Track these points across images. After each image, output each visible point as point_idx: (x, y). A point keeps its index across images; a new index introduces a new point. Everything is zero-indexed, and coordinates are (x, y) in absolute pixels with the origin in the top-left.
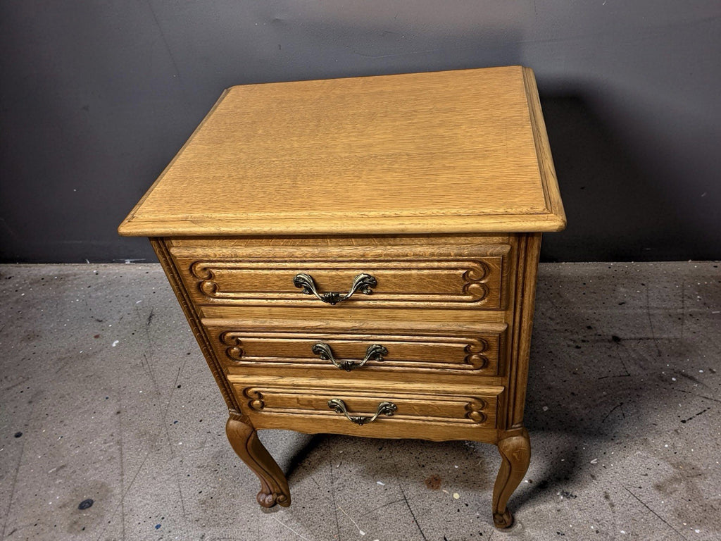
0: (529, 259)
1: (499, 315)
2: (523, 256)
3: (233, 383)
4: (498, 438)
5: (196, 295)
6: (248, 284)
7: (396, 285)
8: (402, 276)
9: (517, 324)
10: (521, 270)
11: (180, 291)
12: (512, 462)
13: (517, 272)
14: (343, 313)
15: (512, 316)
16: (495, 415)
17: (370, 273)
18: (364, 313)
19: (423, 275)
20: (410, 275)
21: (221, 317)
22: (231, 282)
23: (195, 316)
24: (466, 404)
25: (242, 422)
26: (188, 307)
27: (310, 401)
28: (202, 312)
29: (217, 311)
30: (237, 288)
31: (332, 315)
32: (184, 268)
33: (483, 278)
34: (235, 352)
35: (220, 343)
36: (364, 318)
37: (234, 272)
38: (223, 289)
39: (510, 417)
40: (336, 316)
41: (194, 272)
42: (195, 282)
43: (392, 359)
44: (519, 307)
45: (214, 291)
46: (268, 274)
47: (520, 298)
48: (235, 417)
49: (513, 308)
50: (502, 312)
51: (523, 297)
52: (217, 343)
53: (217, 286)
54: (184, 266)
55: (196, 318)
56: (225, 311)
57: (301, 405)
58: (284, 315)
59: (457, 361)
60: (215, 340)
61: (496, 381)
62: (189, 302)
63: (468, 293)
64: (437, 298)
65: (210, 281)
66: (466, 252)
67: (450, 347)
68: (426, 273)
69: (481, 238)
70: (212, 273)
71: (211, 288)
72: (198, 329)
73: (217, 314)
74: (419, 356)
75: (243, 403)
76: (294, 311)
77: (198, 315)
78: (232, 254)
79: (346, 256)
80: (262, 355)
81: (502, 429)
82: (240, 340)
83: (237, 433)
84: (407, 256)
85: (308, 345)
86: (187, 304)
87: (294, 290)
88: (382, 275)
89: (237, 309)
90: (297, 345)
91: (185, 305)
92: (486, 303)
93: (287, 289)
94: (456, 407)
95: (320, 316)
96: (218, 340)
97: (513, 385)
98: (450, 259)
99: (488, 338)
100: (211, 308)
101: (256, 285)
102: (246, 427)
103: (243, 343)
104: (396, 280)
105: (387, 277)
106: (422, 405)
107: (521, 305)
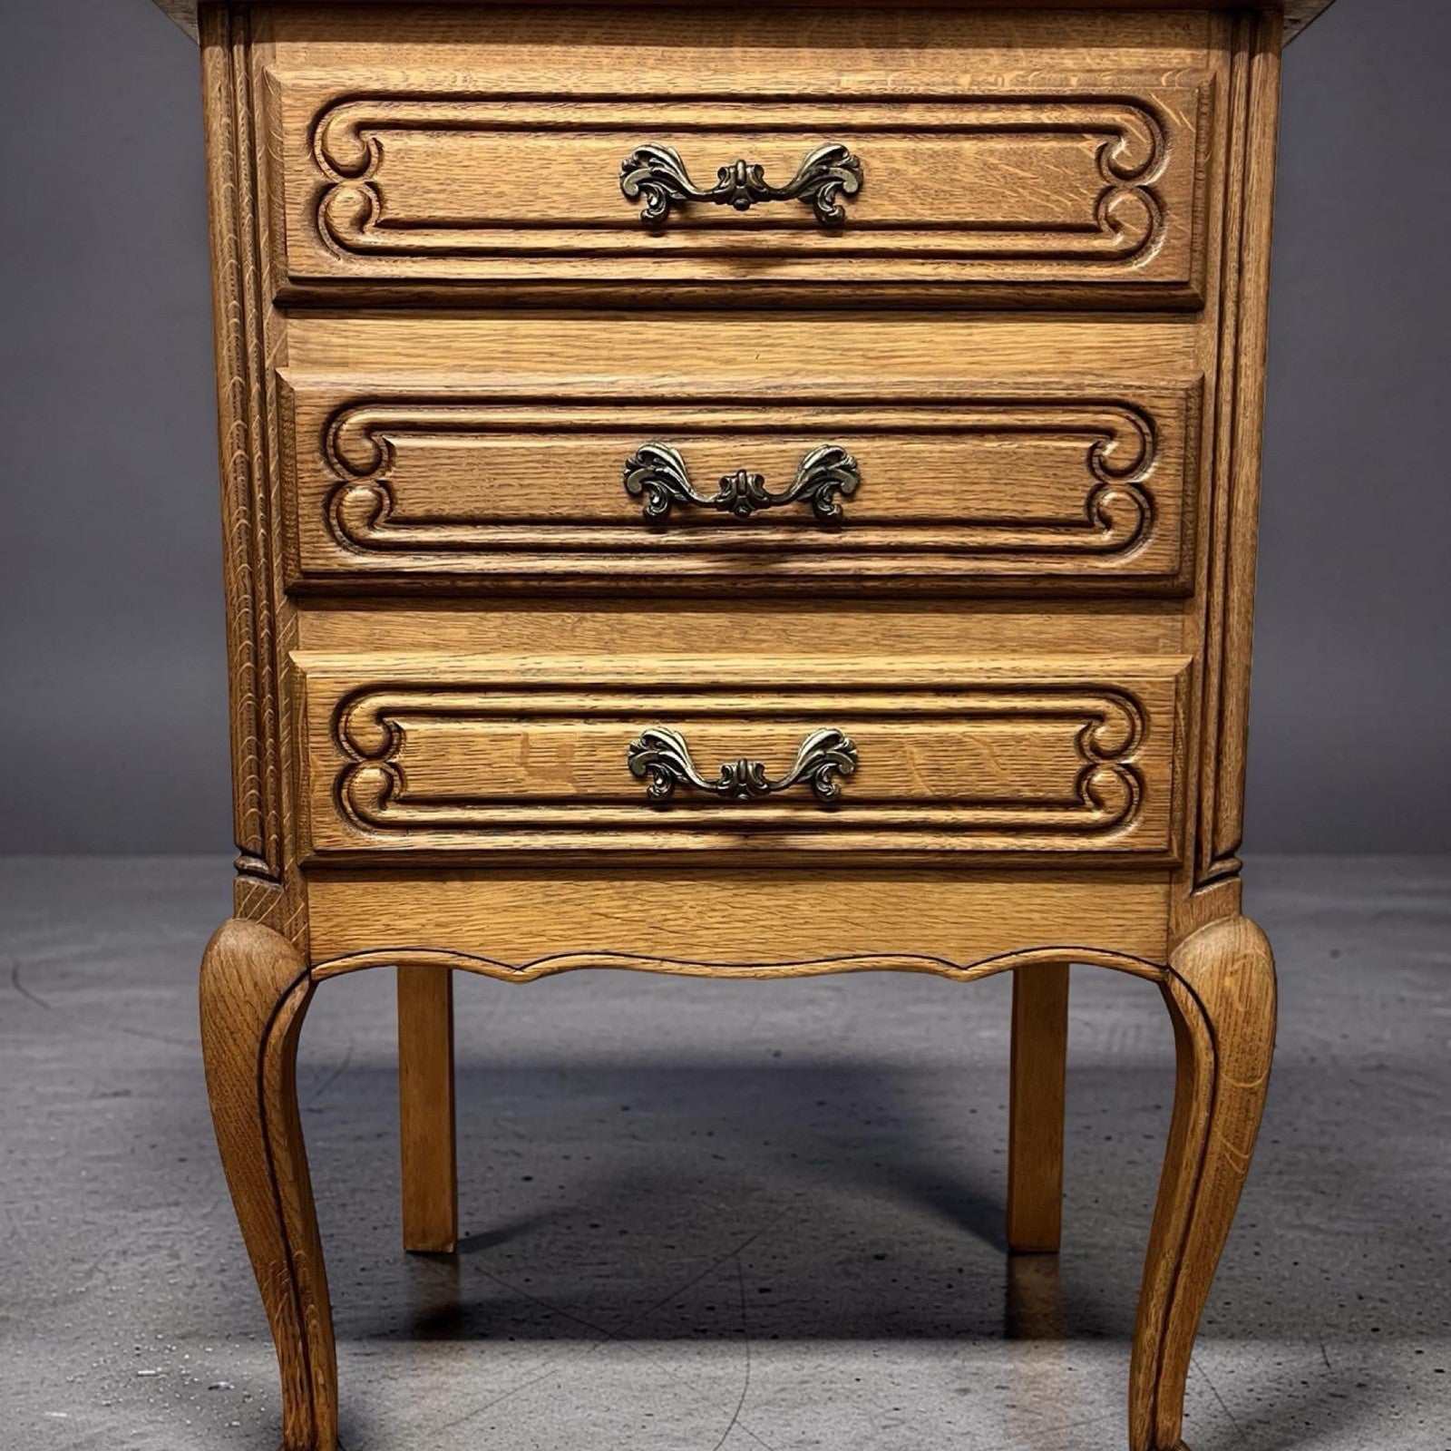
0: (1255, 130)
1: (1180, 344)
2: (1240, 117)
3: (305, 674)
4: (1168, 931)
5: (301, 235)
6: (478, 187)
7: (915, 189)
8: (934, 154)
9: (1227, 379)
10: (1236, 168)
11: (239, 259)
12: (1221, 1027)
14: (739, 343)
15: (1212, 346)
16: (1168, 771)
17: (848, 143)
18: (798, 340)
19: (992, 152)
20: (957, 153)
21: (343, 364)
22: (429, 179)
23: (253, 366)
24: (1080, 727)
25: (272, 927)
26: (242, 327)
27: (564, 751)
28: (285, 346)
29: (335, 340)
30: (440, 204)
31: (703, 353)
32: (294, 123)
33: (1148, 167)
34: (358, 502)
35: (317, 455)
36: (801, 361)
37: (447, 142)
38: (395, 210)
39: (1208, 815)
40: (715, 354)
41: (318, 144)
42: (310, 181)
43: (869, 514)
44: (1230, 306)
45: (361, 222)
46: (548, 147)
47: (1232, 277)
48: (252, 902)
49: (1216, 316)
50: (1190, 328)
51: (1240, 271)
52: (309, 457)
53: (375, 204)
54: (296, 113)
55: (254, 375)
56: (364, 336)
57: (531, 774)
58: (552, 354)
59: (1064, 513)
60: (306, 443)
61: (1164, 636)
62: (253, 302)
63: (1105, 227)
64: (1023, 243)
65: (359, 182)
66: (1108, 78)
67: (1046, 448)
68: (1001, 144)
69: (1142, 51)
70: (374, 149)
71: (357, 208)
72: (247, 433)
73: (333, 354)
74: (953, 492)
75: (319, 775)
76: (586, 337)
77: (267, 363)
78: (457, 74)
79: (788, 83)
80: (447, 510)
81: (1180, 881)
82: (389, 445)
83: (245, 967)
84: (955, 84)
85: (613, 458)
86: (242, 314)
87: (612, 215)
88: (880, 151)
89: (406, 331)
90: (576, 459)
91: (236, 320)
92: (1156, 259)
93: (594, 207)
94: (1048, 743)
95: (666, 358)
96: (316, 443)
97: (1215, 651)
98: (1067, 91)
99: (1157, 402)
100: (319, 326)
101: (501, 195)
102: (285, 948)
103: (399, 453)
104: (917, 169)
105: (892, 159)
106: (942, 740)
107: (1238, 303)
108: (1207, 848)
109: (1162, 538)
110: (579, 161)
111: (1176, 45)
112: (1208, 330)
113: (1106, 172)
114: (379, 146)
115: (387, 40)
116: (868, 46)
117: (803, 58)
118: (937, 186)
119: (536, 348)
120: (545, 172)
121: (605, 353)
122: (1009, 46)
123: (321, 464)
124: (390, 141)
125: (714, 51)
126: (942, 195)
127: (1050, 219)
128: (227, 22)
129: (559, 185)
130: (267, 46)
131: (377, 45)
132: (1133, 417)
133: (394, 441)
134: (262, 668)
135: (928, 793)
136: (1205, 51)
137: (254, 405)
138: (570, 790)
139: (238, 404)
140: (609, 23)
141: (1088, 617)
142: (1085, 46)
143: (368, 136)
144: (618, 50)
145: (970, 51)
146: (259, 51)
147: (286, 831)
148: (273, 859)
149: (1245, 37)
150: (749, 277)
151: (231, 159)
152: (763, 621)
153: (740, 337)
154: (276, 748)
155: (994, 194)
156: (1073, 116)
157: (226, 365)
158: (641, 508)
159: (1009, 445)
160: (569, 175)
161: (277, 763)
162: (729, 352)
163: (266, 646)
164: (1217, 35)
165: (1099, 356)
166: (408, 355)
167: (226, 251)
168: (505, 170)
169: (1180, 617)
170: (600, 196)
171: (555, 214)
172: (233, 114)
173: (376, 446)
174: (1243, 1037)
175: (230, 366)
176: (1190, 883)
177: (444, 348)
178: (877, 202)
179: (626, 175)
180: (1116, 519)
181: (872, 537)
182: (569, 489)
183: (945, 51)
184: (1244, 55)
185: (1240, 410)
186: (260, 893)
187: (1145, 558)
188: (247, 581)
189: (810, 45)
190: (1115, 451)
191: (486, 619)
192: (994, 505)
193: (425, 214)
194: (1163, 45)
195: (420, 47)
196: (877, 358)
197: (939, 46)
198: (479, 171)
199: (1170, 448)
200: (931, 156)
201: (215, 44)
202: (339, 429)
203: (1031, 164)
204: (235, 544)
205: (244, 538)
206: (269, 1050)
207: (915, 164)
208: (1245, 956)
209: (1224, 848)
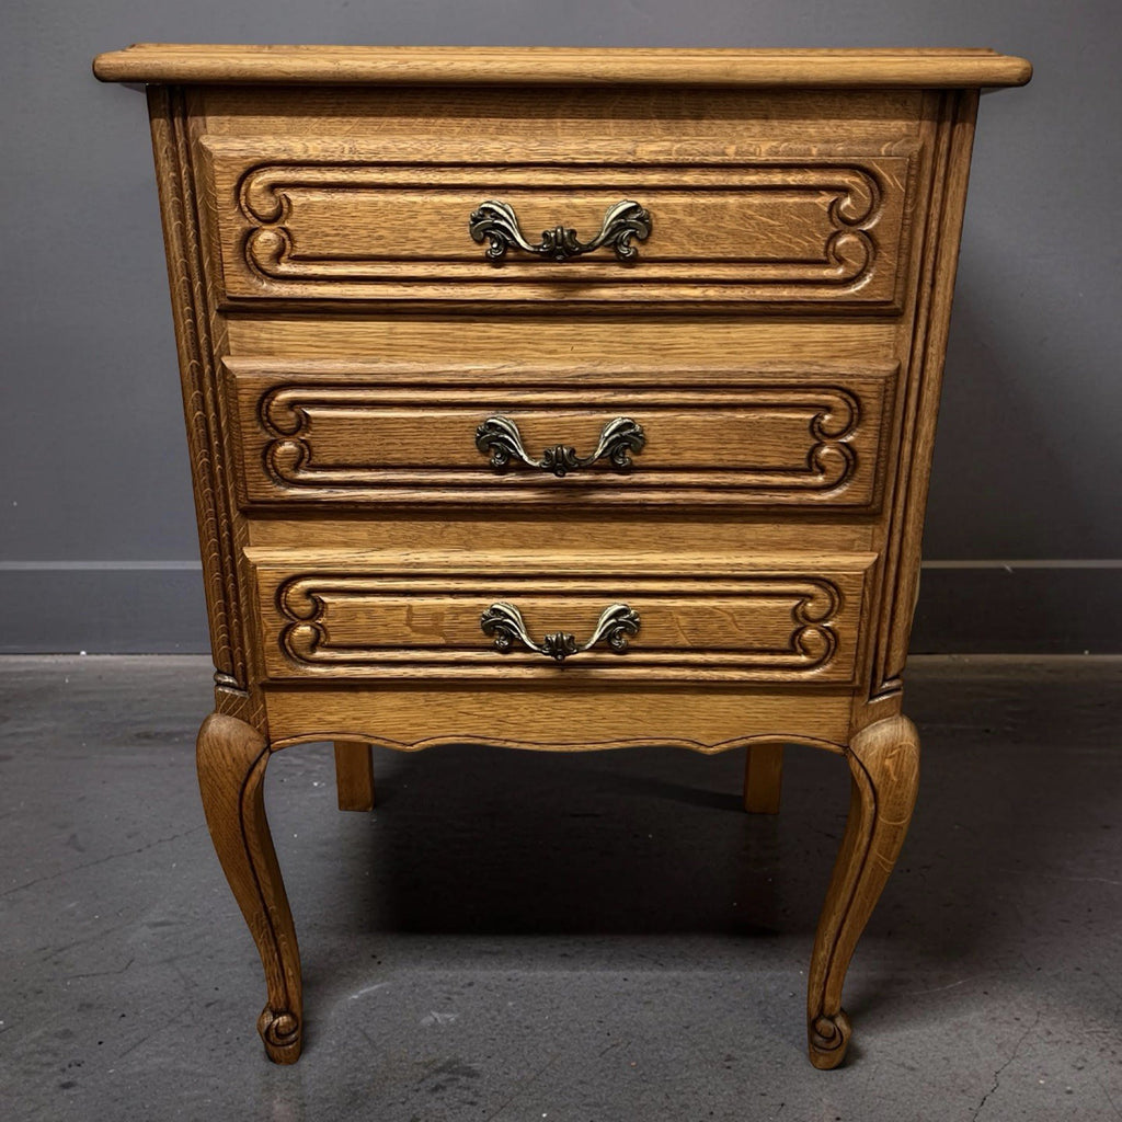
0: (952, 181)
1: (884, 339)
2: (941, 172)
3: (255, 566)
4: (850, 725)
5: (234, 267)
6: (364, 232)
7: (692, 235)
8: (706, 208)
9: (917, 363)
10: (935, 211)
11: (189, 275)
12: (881, 791)
13: (928, 216)
14: (559, 339)
15: (908, 341)
16: (855, 632)
17: (642, 200)
18: (603, 336)
19: (750, 206)
20: (724, 207)
21: (270, 353)
22: (327, 226)
23: (204, 353)
24: (796, 602)
25: (243, 719)
26: (194, 325)
27: (437, 616)
28: (227, 339)
29: (263, 335)
30: (336, 245)
31: (531, 346)
32: (224, 184)
33: (867, 217)
34: (287, 454)
35: (255, 423)
36: (603, 352)
37: (339, 197)
38: (302, 248)
39: (882, 654)
40: (540, 347)
41: (243, 198)
42: (239, 228)
43: (651, 463)
44: (923, 311)
45: (277, 257)
46: (415, 203)
47: (926, 289)
48: (227, 705)
49: (912, 319)
50: (893, 328)
51: (933, 286)
52: (249, 424)
53: (288, 242)
54: (225, 177)
55: (206, 360)
56: (284, 333)
57: (414, 631)
58: (422, 346)
59: (791, 463)
60: (247, 414)
61: (860, 539)
62: (201, 308)
63: (833, 260)
64: (771, 272)
65: (275, 226)
66: (841, 148)
67: (781, 419)
68: (756, 199)
69: (868, 122)
70: (284, 202)
71: (274, 247)
72: (203, 399)
73: (261, 345)
74: (712, 449)
75: (269, 631)
76: (447, 334)
77: (215, 351)
78: (345, 145)
79: (596, 153)
80: (350, 460)
81: (860, 695)
82: (306, 415)
83: (226, 749)
84: (724, 154)
85: (468, 425)
86: (194, 315)
87: (464, 253)
88: (665, 205)
89: (315, 329)
90: (440, 426)
91: (189, 320)
92: (868, 285)
93: (450, 247)
94: (772, 613)
95: (504, 349)
96: (253, 415)
97: (895, 549)
98: (809, 159)
99: (864, 387)
100: (250, 326)
101: (380, 238)
102: (252, 734)
103: (314, 421)
104: (693, 219)
105: (674, 212)
106: (699, 610)
107: (930, 309)
108: (880, 674)
109: (860, 481)
110: (438, 213)
111: (896, 118)
112: (906, 329)
113: (836, 219)
114: (289, 201)
115: (291, 115)
116: (658, 118)
117: (608, 127)
118: (707, 232)
119: (410, 342)
120: (412, 221)
121: (461, 346)
122: (766, 118)
123: (259, 429)
124: (297, 198)
125: (540, 122)
126: (711, 238)
127: (791, 256)
128: (167, 99)
129: (424, 231)
130: (200, 119)
131: (283, 118)
132: (845, 396)
133: (309, 412)
134: (226, 556)
135: (689, 645)
136: (917, 122)
137: (207, 381)
138: (441, 641)
139: (196, 379)
140: (459, 101)
142: (824, 118)
143: (280, 192)
144: (466, 121)
145: (736, 122)
146: (193, 122)
147: (248, 660)
148: (241, 677)
149: (949, 110)
150: (566, 299)
151: (178, 203)
152: (575, 528)
153: (558, 335)
154: (238, 607)
155: (751, 237)
156: (813, 178)
157: (185, 352)
158: (488, 459)
159: (753, 416)
160: (431, 223)
161: (239, 617)
162: (552, 346)
163: (227, 542)
164: (927, 109)
166: (316, 347)
167: (179, 270)
168: (383, 219)
169: (870, 527)
170: (454, 239)
171: (421, 252)
172: (177, 169)
173: (298, 415)
174: (896, 796)
175: (188, 353)
176: (867, 696)
177: (343, 341)
178: (662, 243)
179: (474, 225)
180: (828, 467)
181: (653, 478)
182: (436, 446)
183: (718, 122)
184: (947, 125)
185: (925, 385)
186: (233, 697)
187: (848, 493)
188: (210, 499)
189: (614, 117)
190: (830, 421)
191: (380, 526)
192: (741, 457)
193: (325, 252)
194: (885, 118)
195: (315, 120)
196: (660, 350)
197: (713, 118)
198: (364, 220)
199: (871, 419)
200: (704, 209)
201: (161, 117)
202: (269, 404)
203: (779, 215)
204: (201, 473)
205: (207, 470)
206: (245, 798)
207: (691, 215)
208: (900, 746)
209: (892, 673)
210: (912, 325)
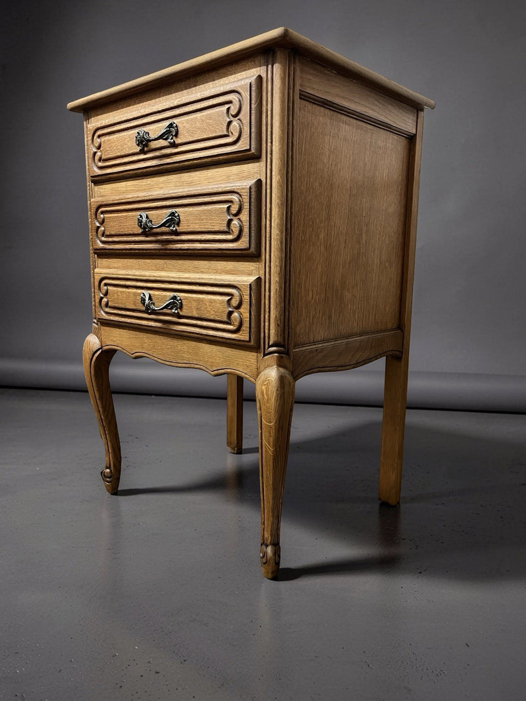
1: (256, 170)
2: (269, 88)
4: (257, 368)
5: (91, 165)
7: (188, 131)
9: (268, 180)
10: (269, 106)
15: (264, 170)
16: (248, 314)
18: (174, 180)
19: (203, 116)
22: (108, 147)
24: (229, 298)
26: (90, 189)
28: (95, 193)
29: (102, 191)
30: (110, 154)
32: (89, 138)
33: (238, 112)
36: (175, 186)
37: (110, 137)
38: (104, 157)
39: (267, 331)
40: (159, 186)
43: (181, 231)
44: (269, 156)
45: (100, 160)
46: (125, 135)
47: (269, 144)
48: (94, 330)
49: (265, 159)
50: (257, 164)
51: (272, 143)
52: (93, 220)
53: (101, 156)
54: (90, 135)
56: (105, 189)
57: (127, 302)
58: (133, 190)
59: (222, 228)
61: (254, 270)
65: (99, 150)
67: (217, 207)
68: (205, 113)
74: (198, 223)
78: (113, 119)
79: (165, 106)
80: (113, 233)
81: (260, 353)
84: (196, 96)
85: (136, 217)
87: (135, 151)
88: (181, 121)
89: (111, 187)
90: (131, 217)
93: (132, 149)
94: (220, 303)
95: (151, 189)
97: (267, 275)
99: (243, 191)
100: (99, 187)
105: (184, 123)
106: (198, 300)
107: (271, 154)
108: (267, 343)
109: (244, 236)
110: (129, 137)
111: (252, 68)
112: (263, 164)
113: (230, 116)
114: (101, 141)
118: (192, 129)
120: (125, 141)
122: (214, 80)
123: (95, 222)
124: (103, 139)
126: (193, 132)
127: (216, 135)
129: (127, 145)
130: (91, 120)
132: (238, 196)
136: (259, 68)
141: (236, 263)
142: (231, 76)
143: (100, 138)
149: (270, 61)
150: (159, 164)
153: (164, 181)
155: (204, 129)
156: (222, 99)
158: (142, 231)
159: (210, 207)
160: (128, 141)
162: (162, 185)
164: (262, 61)
165: (236, 177)
168: (119, 142)
169: (258, 263)
170: (133, 146)
171: (127, 153)
173: (103, 217)
174: (267, 407)
176: (262, 354)
179: (136, 139)
180: (234, 230)
182: (130, 226)
184: (271, 65)
185: (272, 191)
186: (96, 328)
187: (241, 243)
190: (233, 208)
193: (108, 157)
194: (249, 69)
195: (111, 113)
196: (189, 183)
198: (115, 144)
199: (246, 206)
200: (191, 120)
202: (98, 213)
203: (212, 117)
205: (91, 241)
207: (188, 124)
208: (269, 380)
209: (271, 343)
210: (265, 162)
